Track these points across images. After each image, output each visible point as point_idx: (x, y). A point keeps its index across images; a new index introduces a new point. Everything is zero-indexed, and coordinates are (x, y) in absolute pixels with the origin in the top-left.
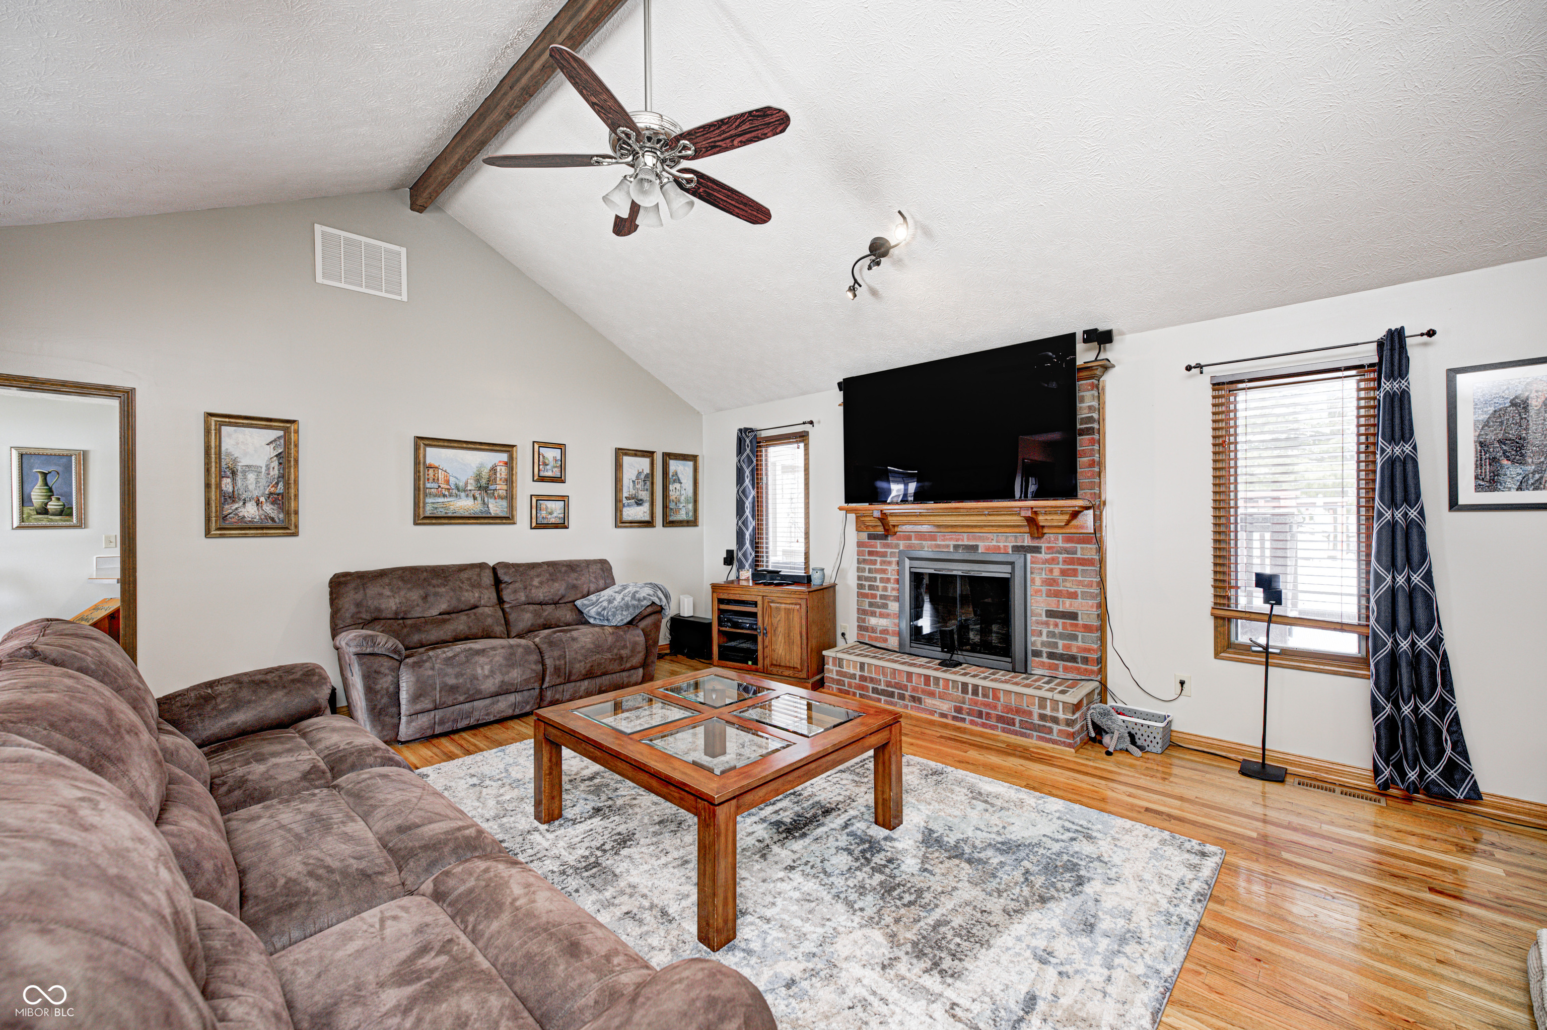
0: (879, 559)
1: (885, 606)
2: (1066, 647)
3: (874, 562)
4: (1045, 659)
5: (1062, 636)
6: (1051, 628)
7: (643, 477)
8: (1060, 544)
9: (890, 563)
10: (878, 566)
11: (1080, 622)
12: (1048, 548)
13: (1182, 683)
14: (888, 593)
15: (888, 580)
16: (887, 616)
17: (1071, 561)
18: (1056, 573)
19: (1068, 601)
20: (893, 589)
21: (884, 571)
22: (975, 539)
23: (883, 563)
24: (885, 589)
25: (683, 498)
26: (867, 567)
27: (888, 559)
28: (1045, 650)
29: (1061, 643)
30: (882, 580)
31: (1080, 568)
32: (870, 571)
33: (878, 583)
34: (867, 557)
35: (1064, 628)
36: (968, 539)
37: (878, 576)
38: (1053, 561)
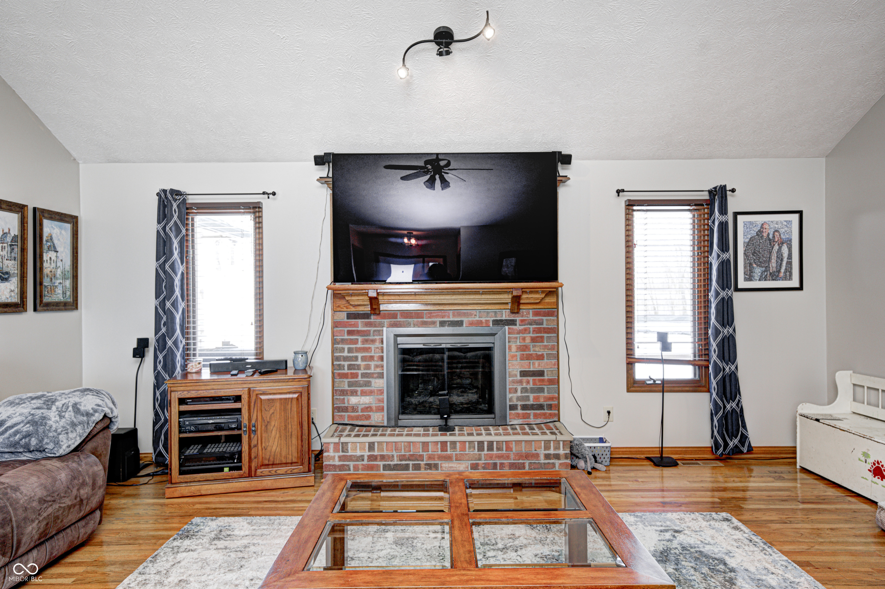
0: (360, 339)
1: (368, 384)
2: (536, 398)
3: (356, 342)
4: (520, 411)
5: (533, 391)
6: (524, 385)
7: (9, 239)
8: (531, 317)
9: (373, 341)
10: (360, 345)
11: (546, 377)
12: (522, 321)
13: (609, 412)
14: (372, 371)
15: (372, 358)
16: (371, 393)
17: (539, 331)
18: (528, 340)
19: (537, 362)
20: (377, 366)
21: (367, 350)
22: (459, 315)
23: (365, 341)
24: (368, 367)
25: (59, 272)
26: (346, 347)
27: (371, 338)
28: (519, 403)
29: (531, 396)
30: (364, 359)
31: (546, 335)
32: (350, 350)
33: (359, 362)
34: (346, 337)
35: (534, 384)
36: (454, 316)
37: (360, 355)
38: (525, 331)
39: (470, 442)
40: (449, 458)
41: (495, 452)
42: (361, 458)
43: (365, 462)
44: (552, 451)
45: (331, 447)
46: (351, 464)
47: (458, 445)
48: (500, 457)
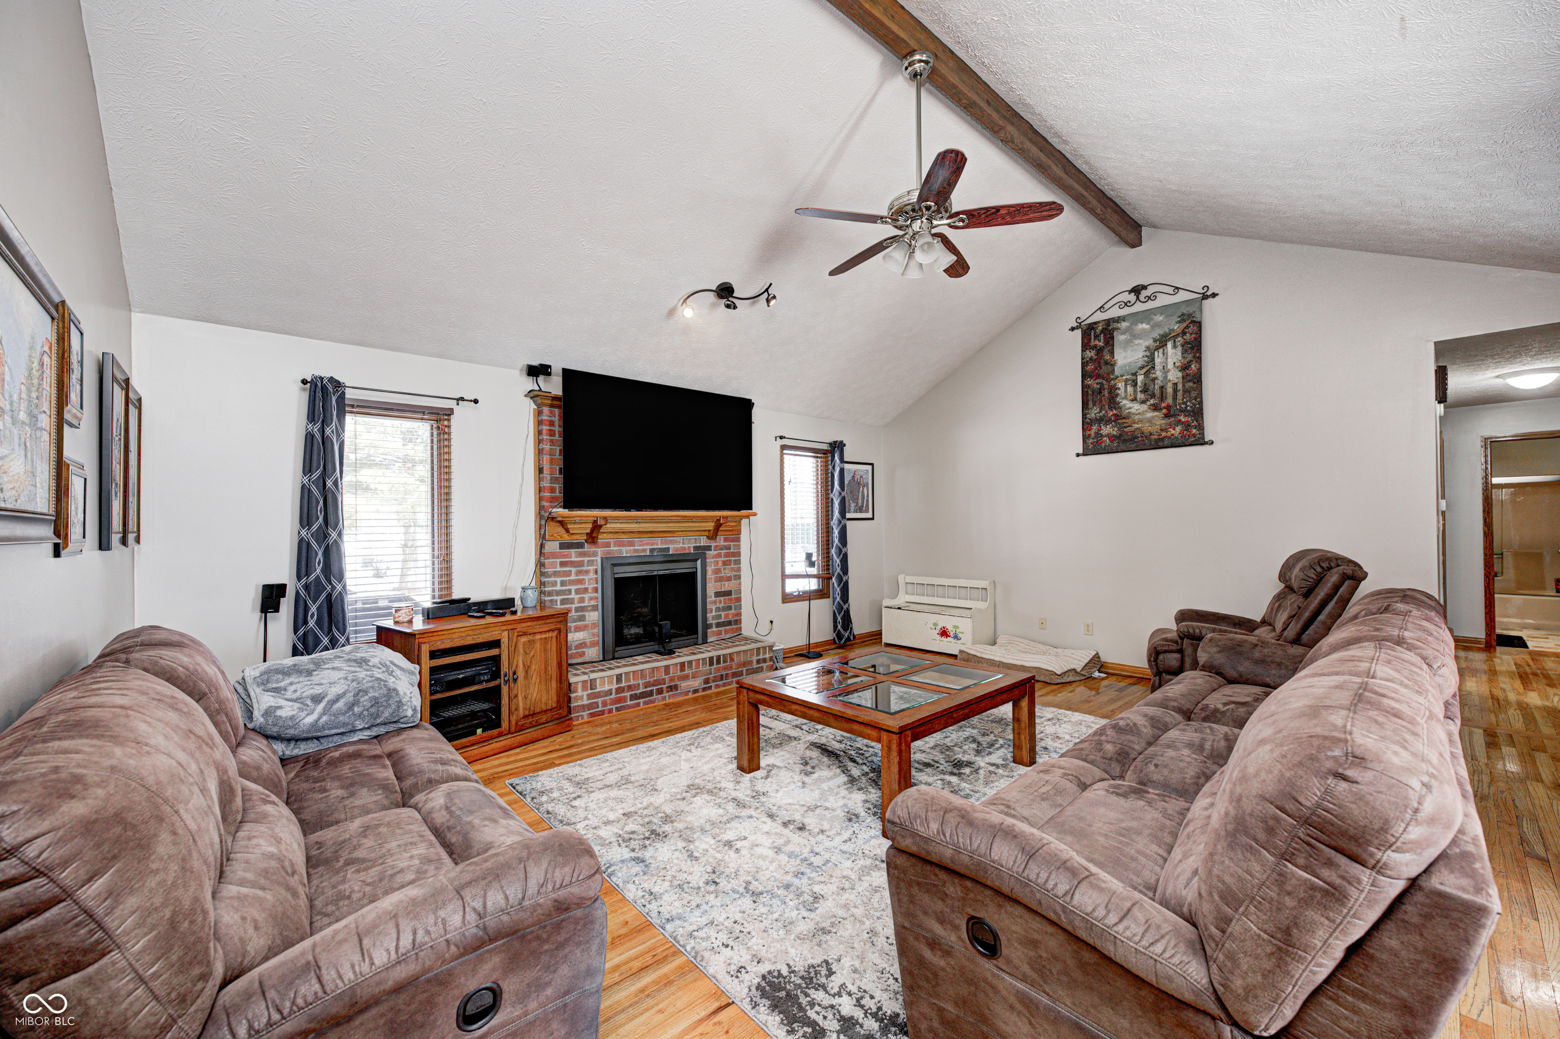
0: (573, 570)
1: (582, 618)
2: (726, 616)
3: (569, 574)
4: (714, 629)
5: (724, 609)
6: (718, 605)
8: (722, 543)
9: (587, 572)
10: (573, 577)
11: (733, 596)
12: (716, 546)
13: (772, 622)
14: (586, 604)
15: (586, 590)
16: (585, 628)
17: (727, 555)
18: (720, 564)
19: (726, 583)
20: (591, 599)
21: (581, 582)
22: (666, 543)
23: (579, 573)
24: (582, 600)
26: (559, 580)
27: (585, 568)
28: (714, 622)
29: (723, 614)
30: (578, 591)
31: (733, 559)
32: (563, 583)
33: (573, 596)
34: (558, 569)
35: (725, 603)
36: (662, 544)
37: (573, 588)
38: (719, 555)
39: (704, 659)
40: (686, 678)
41: (722, 665)
42: (609, 692)
43: (613, 696)
44: (761, 657)
45: (580, 686)
46: (600, 700)
47: (694, 663)
48: (725, 668)
